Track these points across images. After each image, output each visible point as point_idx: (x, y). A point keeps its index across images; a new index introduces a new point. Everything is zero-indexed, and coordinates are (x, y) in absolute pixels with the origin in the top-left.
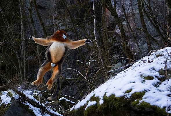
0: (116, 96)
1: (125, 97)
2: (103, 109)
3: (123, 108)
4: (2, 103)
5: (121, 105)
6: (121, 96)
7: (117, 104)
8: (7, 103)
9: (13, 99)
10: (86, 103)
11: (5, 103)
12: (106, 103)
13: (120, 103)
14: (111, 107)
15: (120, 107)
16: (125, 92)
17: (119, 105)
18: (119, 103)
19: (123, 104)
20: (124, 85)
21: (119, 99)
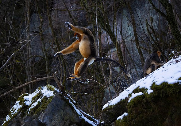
0: (169, 83)
1: (179, 83)
2: (153, 97)
3: (178, 94)
4: (43, 96)
5: (176, 91)
6: (175, 83)
7: (171, 90)
8: (50, 96)
9: (56, 92)
10: (128, 96)
11: (47, 96)
12: (157, 91)
13: (175, 89)
14: (163, 94)
15: (174, 93)
16: (178, 79)
17: (174, 91)
18: (173, 89)
19: (178, 90)
20: (174, 74)
21: (173, 85)
